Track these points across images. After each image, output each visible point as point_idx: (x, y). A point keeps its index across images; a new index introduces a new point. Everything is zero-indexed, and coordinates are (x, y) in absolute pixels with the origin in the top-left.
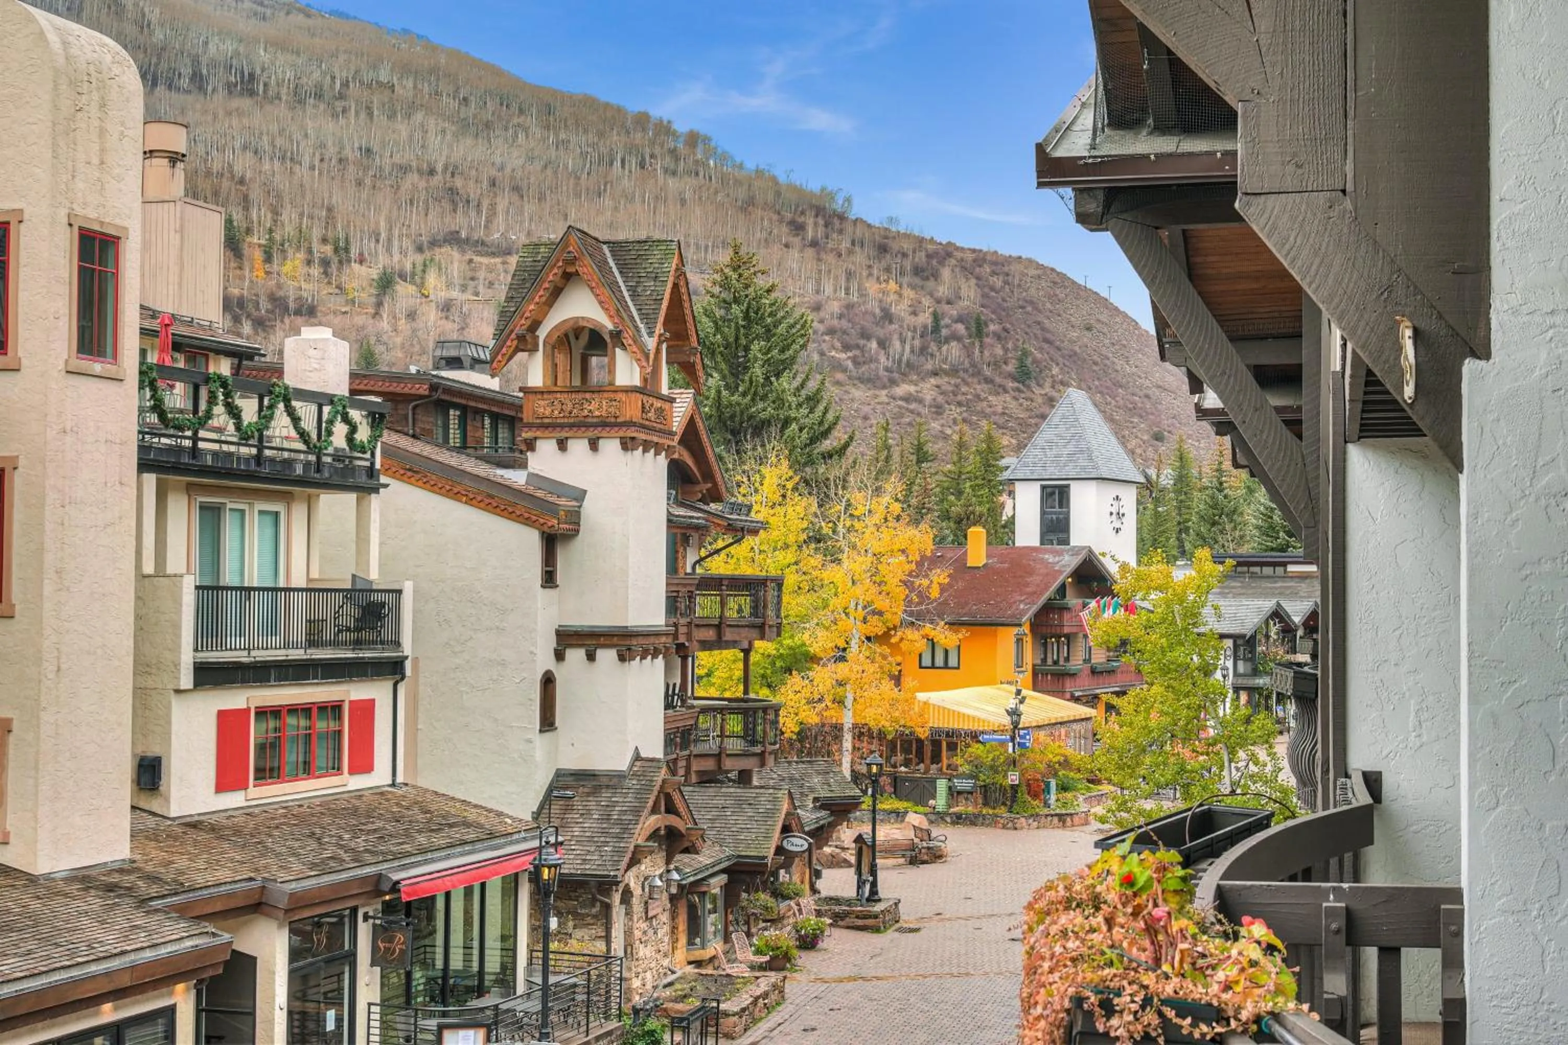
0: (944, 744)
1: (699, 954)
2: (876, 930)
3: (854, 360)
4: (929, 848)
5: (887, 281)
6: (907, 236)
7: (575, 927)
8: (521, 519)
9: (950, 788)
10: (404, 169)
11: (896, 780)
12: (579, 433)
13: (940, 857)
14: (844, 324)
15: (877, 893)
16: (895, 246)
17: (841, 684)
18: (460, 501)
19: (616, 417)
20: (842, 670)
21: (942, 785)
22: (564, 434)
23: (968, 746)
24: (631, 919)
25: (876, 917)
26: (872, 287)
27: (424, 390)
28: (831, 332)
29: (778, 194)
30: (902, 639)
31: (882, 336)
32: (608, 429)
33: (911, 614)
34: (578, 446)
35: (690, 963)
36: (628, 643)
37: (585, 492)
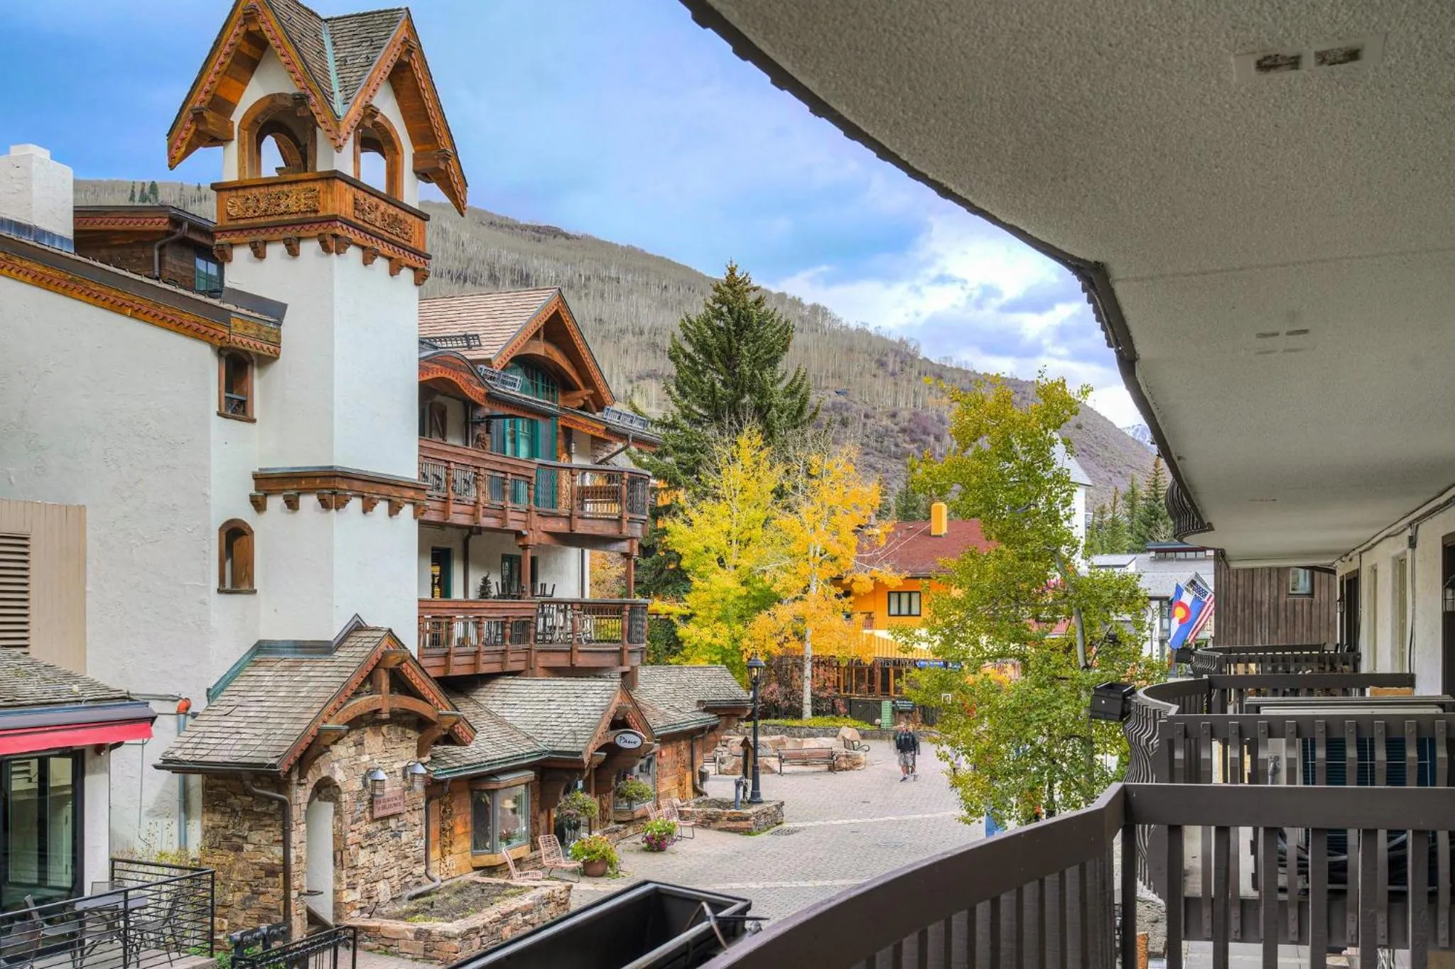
0: (892, 672)
1: (487, 859)
2: (748, 832)
3: (918, 448)
4: (847, 756)
5: (942, 397)
6: (958, 370)
7: (250, 829)
8: (189, 332)
9: (893, 708)
10: (623, 332)
11: (850, 703)
12: (276, 236)
13: (858, 764)
14: (912, 426)
15: (759, 795)
16: (947, 375)
17: (802, 620)
18: (125, 315)
19: (316, 211)
20: (799, 608)
21: (887, 706)
22: (261, 237)
23: (908, 671)
24: (340, 820)
25: (747, 819)
26: (931, 401)
27: (164, 225)
28: (904, 431)
29: (870, 343)
30: (853, 581)
31: (937, 433)
32: (307, 227)
33: (862, 560)
34: (276, 251)
35: (476, 869)
36: (331, 485)
37: (284, 307)
